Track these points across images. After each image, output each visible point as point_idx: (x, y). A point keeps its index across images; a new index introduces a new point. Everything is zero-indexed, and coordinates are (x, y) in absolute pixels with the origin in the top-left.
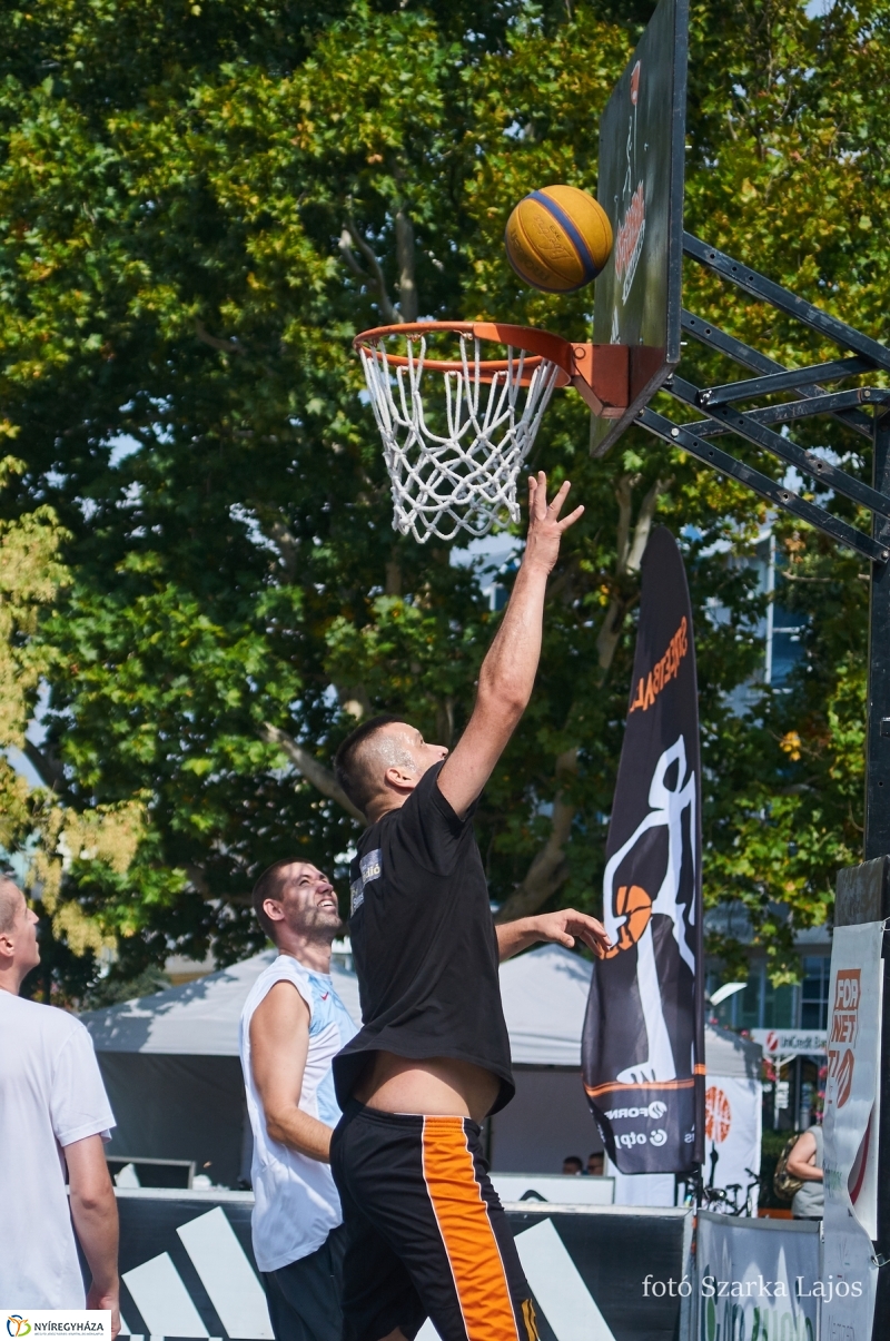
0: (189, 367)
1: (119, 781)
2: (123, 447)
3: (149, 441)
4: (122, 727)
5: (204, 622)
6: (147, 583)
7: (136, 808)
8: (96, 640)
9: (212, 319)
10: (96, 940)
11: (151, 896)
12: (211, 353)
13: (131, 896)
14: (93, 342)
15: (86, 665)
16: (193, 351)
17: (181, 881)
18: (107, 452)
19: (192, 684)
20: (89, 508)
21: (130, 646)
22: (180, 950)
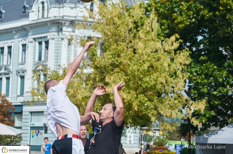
0: (211, 24)
1: (201, 96)
2: (200, 38)
3: (204, 37)
4: (201, 87)
5: (215, 67)
6: (204, 62)
7: (204, 101)
8: (196, 72)
9: (215, 15)
10: (198, 124)
11: (207, 116)
12: (215, 21)
13: (204, 115)
14: (193, 20)
15: (194, 76)
16: (211, 20)
17: (213, 113)
18: (197, 39)
19: (214, 79)
20: (194, 49)
21: (202, 73)
22: (213, 125)
